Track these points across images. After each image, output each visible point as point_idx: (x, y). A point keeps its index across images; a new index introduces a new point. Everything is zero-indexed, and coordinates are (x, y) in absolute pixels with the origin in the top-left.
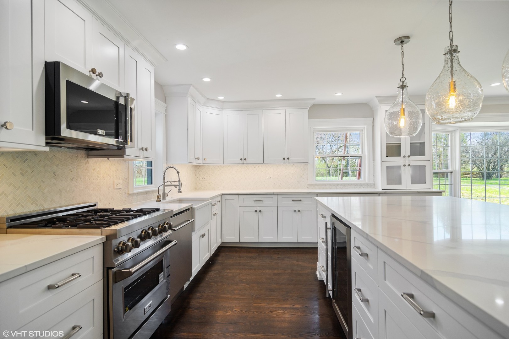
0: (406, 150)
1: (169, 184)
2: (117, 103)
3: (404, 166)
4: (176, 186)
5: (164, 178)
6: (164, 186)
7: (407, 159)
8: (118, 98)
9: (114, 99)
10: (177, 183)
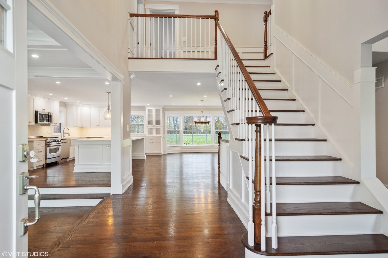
0: (154, 123)
1: (65, 133)
2: (48, 115)
3: (153, 128)
4: (67, 134)
5: (64, 131)
6: (64, 133)
7: (155, 126)
8: (49, 114)
9: (48, 114)
10: (68, 133)
